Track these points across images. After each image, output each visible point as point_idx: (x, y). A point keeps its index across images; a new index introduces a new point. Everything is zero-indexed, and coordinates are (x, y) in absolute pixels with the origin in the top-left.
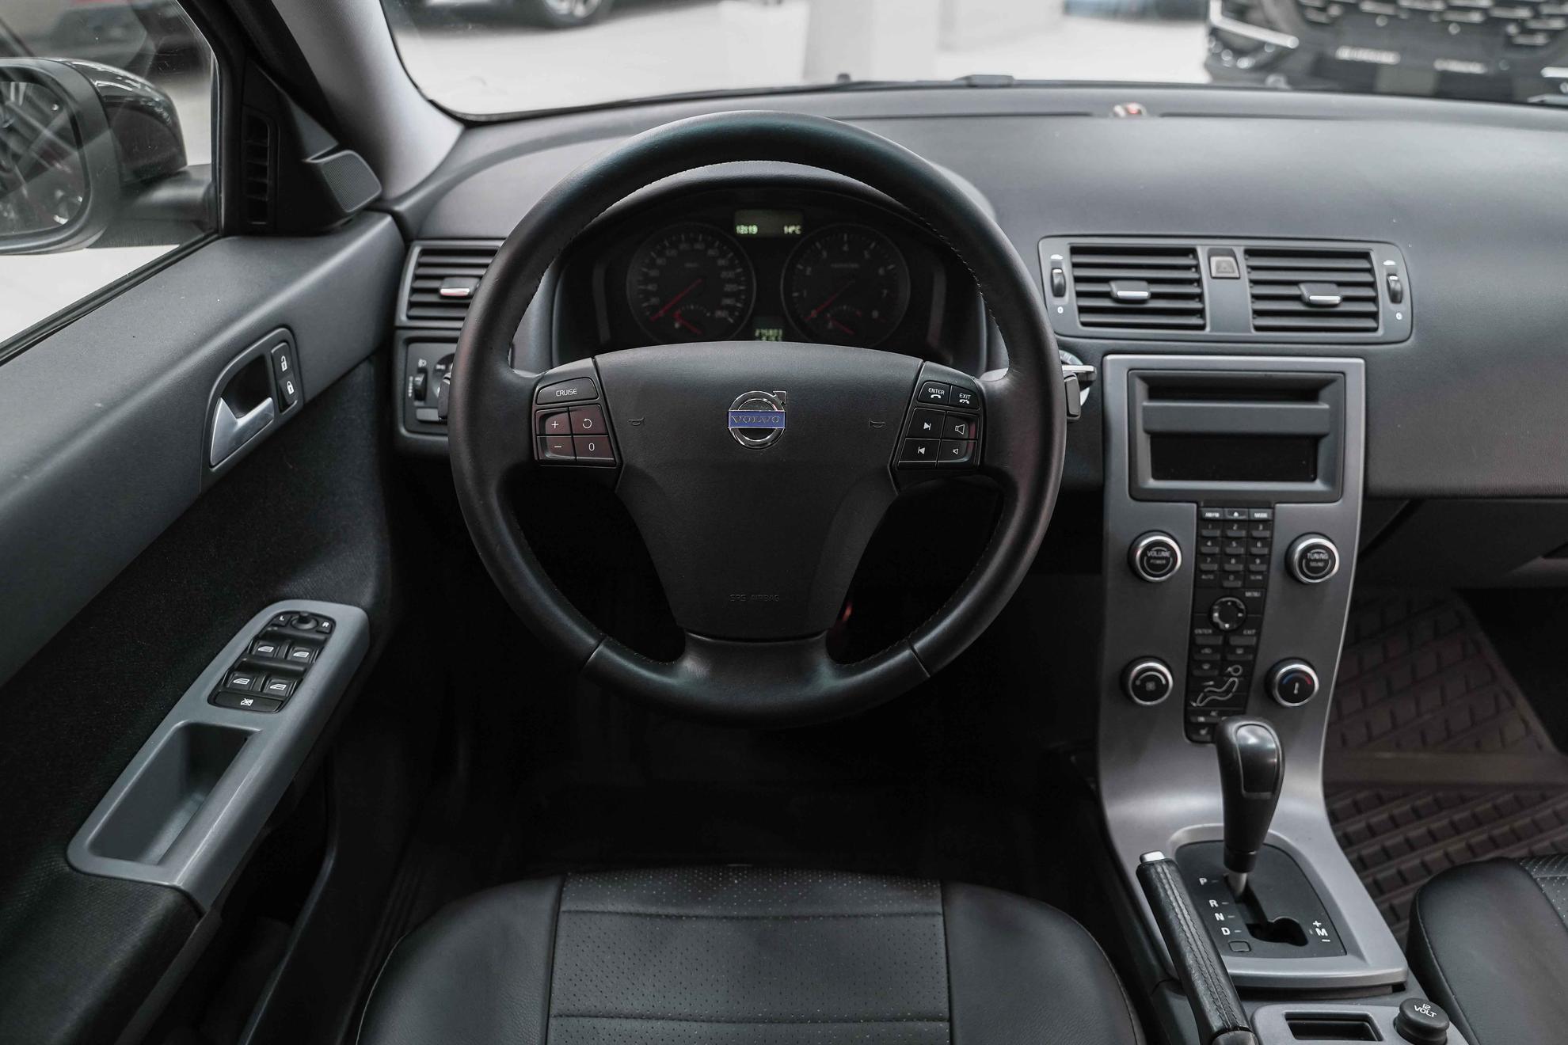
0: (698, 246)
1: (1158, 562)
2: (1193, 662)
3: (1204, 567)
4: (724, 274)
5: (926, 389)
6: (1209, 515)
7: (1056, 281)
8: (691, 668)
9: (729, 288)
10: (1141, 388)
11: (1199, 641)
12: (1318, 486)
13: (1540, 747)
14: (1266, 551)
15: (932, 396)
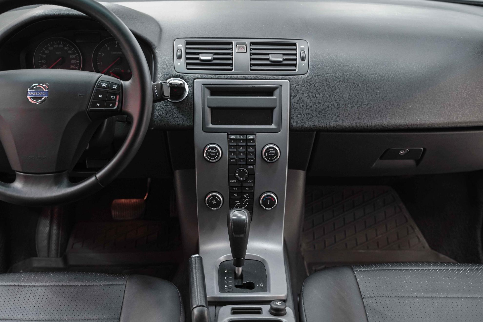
0: (61, 46)
1: (213, 154)
2: (231, 193)
3: (231, 156)
4: (71, 56)
5: (101, 83)
6: (232, 137)
7: (178, 54)
8: (18, 185)
9: (73, 61)
10: (207, 92)
11: (231, 185)
12: (273, 126)
13: (424, 247)
14: (254, 150)
15: (103, 86)
